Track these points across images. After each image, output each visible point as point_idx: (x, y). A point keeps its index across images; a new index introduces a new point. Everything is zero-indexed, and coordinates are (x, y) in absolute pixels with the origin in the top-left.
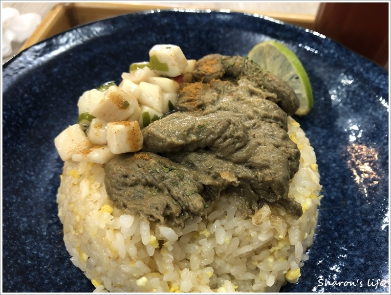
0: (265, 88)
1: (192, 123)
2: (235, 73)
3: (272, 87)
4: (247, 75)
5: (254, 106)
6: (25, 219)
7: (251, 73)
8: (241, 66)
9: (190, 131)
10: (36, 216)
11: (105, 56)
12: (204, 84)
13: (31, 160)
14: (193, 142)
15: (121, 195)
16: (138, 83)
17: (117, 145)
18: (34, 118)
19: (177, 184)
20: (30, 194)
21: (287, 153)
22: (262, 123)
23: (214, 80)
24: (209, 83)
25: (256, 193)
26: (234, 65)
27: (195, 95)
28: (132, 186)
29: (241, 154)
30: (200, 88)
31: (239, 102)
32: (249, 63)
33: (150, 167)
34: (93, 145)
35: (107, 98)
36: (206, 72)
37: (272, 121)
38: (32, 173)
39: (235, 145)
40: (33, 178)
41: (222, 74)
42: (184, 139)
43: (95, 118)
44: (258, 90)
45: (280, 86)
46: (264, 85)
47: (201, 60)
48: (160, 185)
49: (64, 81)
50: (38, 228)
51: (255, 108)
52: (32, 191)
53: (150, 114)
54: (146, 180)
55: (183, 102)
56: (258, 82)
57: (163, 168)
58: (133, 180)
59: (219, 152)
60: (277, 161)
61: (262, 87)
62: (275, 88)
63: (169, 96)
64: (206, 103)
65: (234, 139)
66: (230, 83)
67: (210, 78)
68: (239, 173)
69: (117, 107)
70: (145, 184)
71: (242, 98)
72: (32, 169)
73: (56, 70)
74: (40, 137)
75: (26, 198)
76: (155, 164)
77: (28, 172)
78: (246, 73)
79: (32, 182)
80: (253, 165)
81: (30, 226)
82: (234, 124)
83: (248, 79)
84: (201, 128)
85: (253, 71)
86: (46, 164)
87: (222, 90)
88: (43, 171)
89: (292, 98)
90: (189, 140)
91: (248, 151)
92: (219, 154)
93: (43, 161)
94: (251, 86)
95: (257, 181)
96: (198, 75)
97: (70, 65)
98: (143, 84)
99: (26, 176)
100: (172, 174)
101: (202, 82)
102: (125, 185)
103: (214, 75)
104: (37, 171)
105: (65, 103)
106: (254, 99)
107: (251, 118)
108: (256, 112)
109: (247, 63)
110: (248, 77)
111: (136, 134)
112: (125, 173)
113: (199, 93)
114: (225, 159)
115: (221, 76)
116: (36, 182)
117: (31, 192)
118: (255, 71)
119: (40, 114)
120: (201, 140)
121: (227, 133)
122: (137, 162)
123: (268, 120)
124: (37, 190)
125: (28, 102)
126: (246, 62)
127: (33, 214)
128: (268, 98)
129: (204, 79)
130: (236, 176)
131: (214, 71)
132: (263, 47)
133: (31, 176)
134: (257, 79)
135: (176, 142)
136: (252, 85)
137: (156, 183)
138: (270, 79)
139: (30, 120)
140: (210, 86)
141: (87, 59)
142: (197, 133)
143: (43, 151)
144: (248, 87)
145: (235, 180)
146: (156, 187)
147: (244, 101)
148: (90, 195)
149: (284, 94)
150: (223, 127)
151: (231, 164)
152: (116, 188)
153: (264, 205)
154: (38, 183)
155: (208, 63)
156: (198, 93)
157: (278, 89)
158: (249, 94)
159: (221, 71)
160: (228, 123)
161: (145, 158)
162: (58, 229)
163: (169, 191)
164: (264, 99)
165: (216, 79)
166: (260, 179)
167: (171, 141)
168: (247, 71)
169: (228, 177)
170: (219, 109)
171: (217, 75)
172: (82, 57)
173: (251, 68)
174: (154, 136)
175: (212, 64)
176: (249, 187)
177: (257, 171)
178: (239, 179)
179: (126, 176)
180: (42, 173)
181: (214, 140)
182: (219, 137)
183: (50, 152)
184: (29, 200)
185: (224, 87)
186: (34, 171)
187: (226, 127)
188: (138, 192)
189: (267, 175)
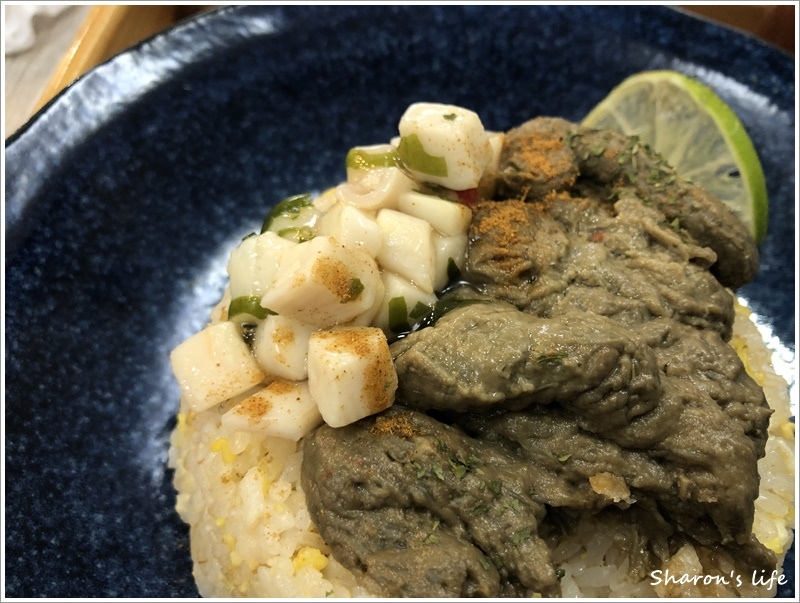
0: (682, 225)
1: (525, 346)
2: (603, 176)
3: (701, 226)
4: (635, 185)
5: (661, 282)
6: (99, 517)
7: (648, 181)
8: (621, 160)
9: (517, 368)
10: (124, 505)
11: (265, 91)
12: (530, 205)
13: (104, 363)
14: (524, 395)
15: (348, 533)
16: (374, 212)
17: (339, 406)
18: (106, 254)
19: (487, 511)
20: (107, 448)
21: (745, 420)
22: (682, 330)
23: (554, 194)
24: (541, 201)
25: (667, 519)
26: (602, 154)
27: (513, 243)
28: (374, 508)
29: (642, 430)
30: (523, 220)
31: (618, 261)
32: (643, 154)
33: (419, 461)
34: (270, 380)
35: (308, 272)
36: (534, 174)
37: (704, 322)
38: (108, 395)
39: (630, 409)
40: (111, 406)
41: (573, 179)
42: (503, 388)
43: (274, 314)
44: (668, 235)
45: (720, 225)
46: (679, 217)
47: (518, 132)
48: (446, 511)
49: (172, 157)
50: (132, 537)
51: (665, 289)
52: (112, 440)
53: (406, 301)
54: (411, 496)
55: (484, 262)
56: (664, 207)
57: (450, 468)
58: (378, 497)
59: (585, 419)
60: (733, 456)
61: (675, 223)
62: (707, 229)
63: (449, 247)
64: (542, 268)
65: (630, 394)
66: (594, 204)
67: (545, 188)
68: (634, 477)
69: (335, 296)
70: (408, 506)
71: (627, 252)
72: (106, 383)
73: (151, 129)
74: (122, 299)
75: (98, 461)
76: (431, 455)
77: (99, 392)
78: (633, 179)
79: (109, 417)
80: (669, 458)
81: (111, 534)
82: (632, 356)
83: (639, 195)
84: (549, 362)
85: (654, 178)
86: (138, 367)
87: (575, 223)
88: (131, 386)
89: (747, 257)
90: (515, 390)
91: (659, 424)
92: (585, 425)
93: (130, 359)
94: (651, 221)
95: (676, 496)
96: (516, 179)
97: (185, 115)
98: (387, 216)
99: (95, 403)
100: (472, 483)
101: (523, 198)
102: (359, 505)
103: (554, 182)
104: (118, 387)
105: (175, 209)
106: (661, 261)
107: (652, 314)
108: (666, 298)
109: (636, 154)
110: (639, 190)
111: (384, 373)
112: (357, 478)
113: (523, 238)
114: (600, 437)
115: (571, 184)
116: (118, 416)
117: (108, 444)
118: (659, 180)
119: (119, 242)
120: (546, 389)
121: (615, 379)
122: (386, 444)
123: (695, 321)
124: (122, 436)
125: (90, 214)
126: (635, 150)
127: (117, 500)
128: (694, 260)
129: (530, 191)
130: (627, 485)
131: (554, 172)
132: (651, 86)
133: (105, 402)
134: (664, 199)
135: (484, 397)
136: (654, 218)
137: (436, 508)
138: (697, 205)
139: (97, 259)
140: (544, 210)
141: (224, 98)
142: (535, 375)
143: (129, 335)
144: (644, 225)
145: (626, 496)
146: (435, 515)
147: (634, 261)
148: (269, 516)
149: (731, 246)
150: (606, 364)
151: (615, 452)
152: (336, 512)
153: (683, 545)
154: (122, 420)
155: (536, 143)
156: (519, 238)
157: (714, 232)
158: (646, 244)
159: (572, 172)
160: (616, 353)
161: (405, 432)
162: (176, 535)
163: (467, 526)
164: (685, 263)
165: (559, 191)
166: (685, 494)
167: (470, 393)
168: (636, 174)
169: (609, 489)
170: (572, 281)
171: (562, 181)
172: (213, 93)
173: (647, 167)
174: (425, 372)
175: (548, 150)
176: (654, 509)
177: (678, 473)
178: (633, 490)
179: (359, 484)
180: (130, 393)
181: (579, 394)
182: (593, 388)
183: (145, 337)
184: (106, 464)
185: (579, 216)
186: (112, 389)
187: (613, 365)
188: (391, 526)
189: (702, 486)
